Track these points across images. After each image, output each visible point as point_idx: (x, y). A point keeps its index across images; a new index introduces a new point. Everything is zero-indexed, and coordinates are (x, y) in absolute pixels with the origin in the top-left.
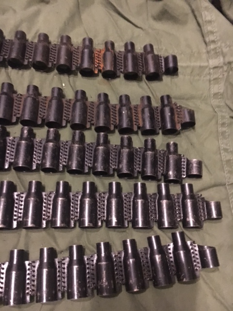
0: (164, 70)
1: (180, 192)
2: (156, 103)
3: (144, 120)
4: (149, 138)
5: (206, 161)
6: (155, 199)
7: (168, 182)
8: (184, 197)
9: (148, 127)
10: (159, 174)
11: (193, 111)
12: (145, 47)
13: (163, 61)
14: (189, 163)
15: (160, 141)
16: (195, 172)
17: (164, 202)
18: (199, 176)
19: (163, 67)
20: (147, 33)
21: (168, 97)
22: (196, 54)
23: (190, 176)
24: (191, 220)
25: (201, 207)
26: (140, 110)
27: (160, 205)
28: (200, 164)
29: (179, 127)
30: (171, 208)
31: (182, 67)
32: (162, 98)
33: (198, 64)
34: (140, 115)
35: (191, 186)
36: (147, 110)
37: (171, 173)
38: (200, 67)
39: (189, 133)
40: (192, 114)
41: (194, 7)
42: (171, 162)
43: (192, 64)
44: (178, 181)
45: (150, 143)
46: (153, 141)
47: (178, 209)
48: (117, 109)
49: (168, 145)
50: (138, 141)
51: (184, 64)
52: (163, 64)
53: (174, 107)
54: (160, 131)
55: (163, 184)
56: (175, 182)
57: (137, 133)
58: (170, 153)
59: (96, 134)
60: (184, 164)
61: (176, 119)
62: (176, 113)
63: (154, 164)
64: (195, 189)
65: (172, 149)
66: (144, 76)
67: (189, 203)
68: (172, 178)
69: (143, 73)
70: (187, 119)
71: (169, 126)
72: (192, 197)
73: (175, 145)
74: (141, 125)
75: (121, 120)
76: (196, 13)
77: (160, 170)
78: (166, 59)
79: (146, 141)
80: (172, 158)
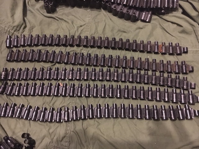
0: (183, 52)
1: (187, 93)
2: (180, 64)
3: (176, 69)
4: (178, 75)
5: (197, 84)
6: (179, 94)
7: (184, 89)
8: (189, 95)
9: (177, 72)
10: (181, 87)
11: (193, 67)
12: (176, 44)
13: (182, 49)
14: (191, 84)
15: (181, 76)
16: (193, 87)
17: (182, 96)
18: (194, 88)
19: (183, 51)
20: (177, 39)
21: (184, 62)
22: (195, 46)
23: (191, 88)
24: (191, 102)
25: (195, 98)
26: (174, 66)
27: (181, 96)
28: (195, 84)
29: (188, 72)
30: (185, 97)
31: (189, 50)
32: (182, 62)
33: (195, 50)
34: (174, 67)
35: (191, 91)
36: (177, 66)
37: (185, 87)
38: (196, 51)
39: (191, 74)
40: (193, 68)
41: (195, 29)
42: (185, 83)
43: (193, 50)
44: (187, 89)
45: (178, 77)
46: (179, 76)
47: (187, 98)
48: (166, 65)
49: (184, 78)
50: (173, 76)
51: (190, 50)
52: (182, 50)
53: (186, 65)
54: (181, 73)
55: (182, 90)
56: (186, 90)
57: (173, 73)
58: (185, 80)
59: (159, 73)
60: (189, 84)
61: (187, 69)
62: (187, 67)
63: (179, 84)
64: (193, 92)
65: (185, 79)
66: (175, 54)
67: (191, 96)
68: (185, 88)
69: (175, 53)
70: (191, 70)
71: (184, 72)
72: (192, 94)
73: (187, 78)
74: (175, 71)
75: (168, 69)
76: (195, 32)
77: (181, 86)
78: (184, 48)
79: (176, 76)
80: (185, 82)
